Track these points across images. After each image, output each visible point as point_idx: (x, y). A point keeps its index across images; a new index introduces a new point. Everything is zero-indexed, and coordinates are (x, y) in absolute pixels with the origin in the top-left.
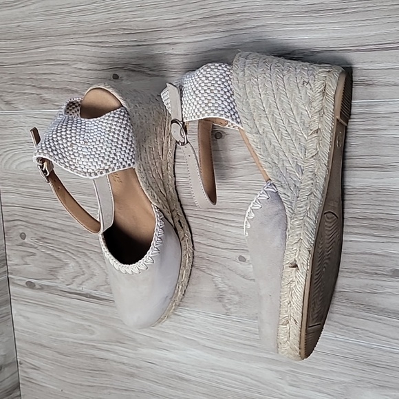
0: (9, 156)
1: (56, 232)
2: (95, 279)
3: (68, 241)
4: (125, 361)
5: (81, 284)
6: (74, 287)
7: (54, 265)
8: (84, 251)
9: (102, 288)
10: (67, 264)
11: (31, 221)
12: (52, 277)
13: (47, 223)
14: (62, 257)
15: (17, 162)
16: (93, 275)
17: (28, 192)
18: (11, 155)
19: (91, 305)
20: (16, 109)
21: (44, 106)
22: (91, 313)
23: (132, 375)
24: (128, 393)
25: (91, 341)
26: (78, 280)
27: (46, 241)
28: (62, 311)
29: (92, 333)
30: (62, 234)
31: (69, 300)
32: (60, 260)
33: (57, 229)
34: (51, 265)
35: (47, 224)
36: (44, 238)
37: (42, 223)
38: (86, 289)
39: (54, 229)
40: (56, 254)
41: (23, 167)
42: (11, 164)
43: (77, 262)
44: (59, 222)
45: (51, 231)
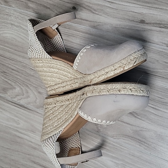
1: (13, 71)
2: (29, 99)
3: (19, 77)
4: (33, 141)
5: (20, 100)
6: (15, 100)
7: (7, 87)
8: (27, 84)
9: (32, 104)
10: (15, 88)
12: (4, 92)
14: (13, 84)
16: (28, 97)
19: (22, 111)
20: (10, 6)
21: (28, 9)
22: (21, 115)
23: (35, 148)
24: (29, 156)
25: (17, 127)
26: (18, 97)
27: (6, 74)
28: (4, 110)
29: (19, 124)
30: (17, 73)
31: (10, 105)
32: (11, 85)
33: (15, 70)
34: (5, 86)
35: (10, 66)
36: (5, 72)
37: (7, 65)
38: (22, 102)
39: (13, 69)
40: (9, 82)
41: (4, 35)
43: (22, 89)
44: (17, 67)
45: (11, 70)
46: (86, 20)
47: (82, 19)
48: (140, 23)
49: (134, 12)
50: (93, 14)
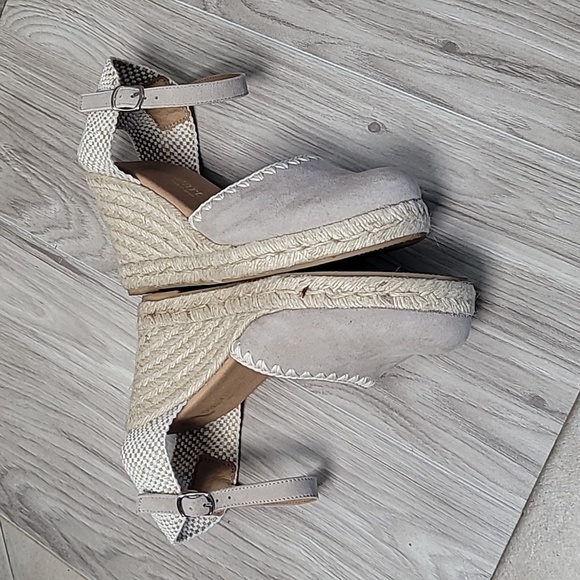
0: (26, 15)
1: (51, 152)
2: (83, 242)
3: (65, 173)
4: (75, 371)
5: (57, 241)
6: (43, 239)
7: (25, 197)
8: (84, 196)
9: (88, 258)
10: (47, 204)
11: (18, 120)
12: (14, 212)
13: (43, 133)
14: (44, 190)
15: (37, 29)
16: (83, 235)
17: (33, 78)
18: (31, 14)
19: (58, 274)
22: (52, 286)
23: (77, 394)
24: (57, 416)
25: (33, 324)
26: (53, 233)
27: (28, 158)
29: (42, 314)
30: (60, 158)
31: (24, 254)
32: (38, 194)
33: (56, 149)
34: (19, 194)
35: (43, 135)
36: (27, 152)
37: (35, 130)
38: (60, 249)
39: (50, 146)
40: (35, 183)
41: (42, 39)
42: (25, 27)
43: (67, 208)
44: (65, 141)
45: (44, 148)
46: (288, 24)
47: (274, 18)
48: (441, 49)
49: (428, 15)
50: (308, 7)
